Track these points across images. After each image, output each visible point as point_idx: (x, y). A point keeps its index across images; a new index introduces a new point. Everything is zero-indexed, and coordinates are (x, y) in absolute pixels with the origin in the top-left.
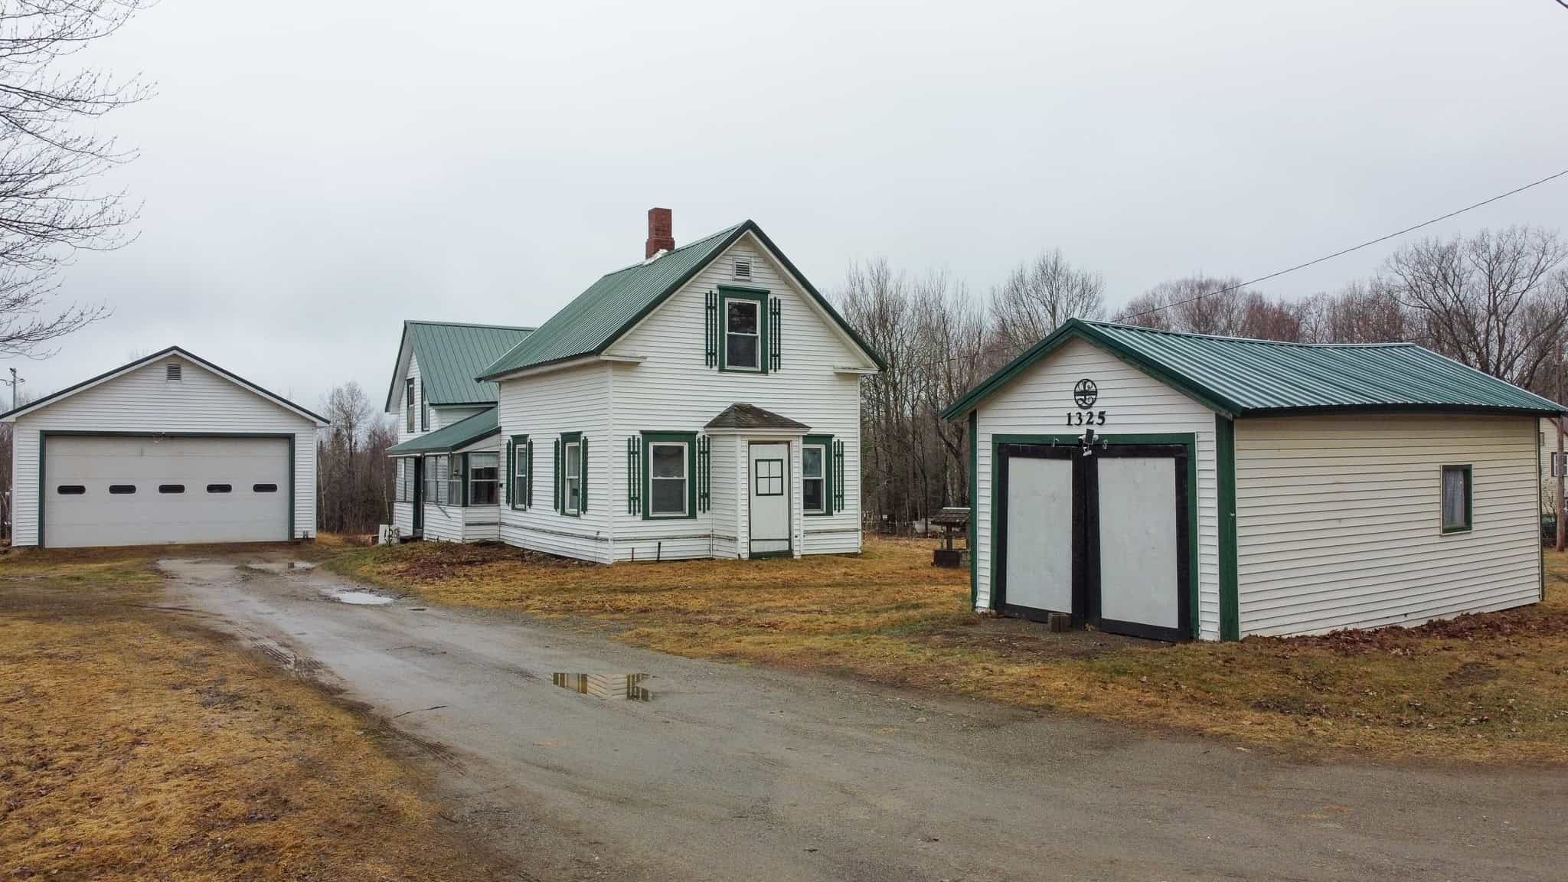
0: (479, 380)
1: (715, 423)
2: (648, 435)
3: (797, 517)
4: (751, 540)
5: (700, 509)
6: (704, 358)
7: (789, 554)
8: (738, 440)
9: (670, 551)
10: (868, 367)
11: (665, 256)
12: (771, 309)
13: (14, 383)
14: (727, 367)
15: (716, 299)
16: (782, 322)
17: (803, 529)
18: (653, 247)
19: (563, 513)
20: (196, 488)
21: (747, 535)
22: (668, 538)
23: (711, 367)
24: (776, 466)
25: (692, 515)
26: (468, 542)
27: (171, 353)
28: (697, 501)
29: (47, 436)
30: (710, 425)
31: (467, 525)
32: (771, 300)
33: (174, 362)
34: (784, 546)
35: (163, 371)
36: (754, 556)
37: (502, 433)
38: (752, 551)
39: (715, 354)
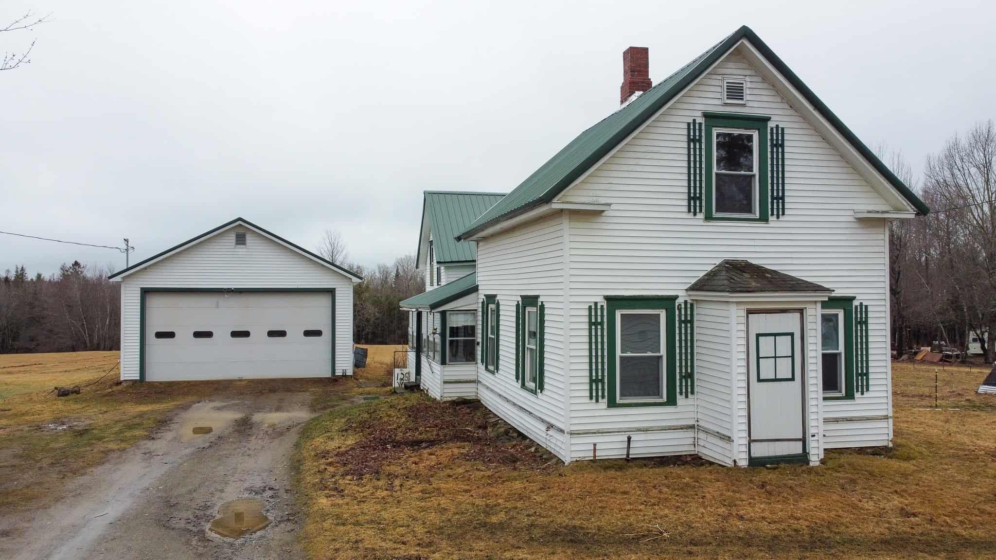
0: (459, 239)
1: (699, 286)
2: (614, 302)
3: (813, 402)
4: (751, 441)
5: (681, 393)
6: (686, 203)
7: (803, 458)
8: (733, 309)
9: (643, 446)
10: (898, 210)
11: (641, 96)
12: (772, 140)
13: (127, 250)
14: (715, 215)
15: (700, 130)
16: (786, 156)
17: (822, 416)
18: (628, 90)
19: (523, 385)
20: (259, 333)
21: (746, 435)
22: (639, 430)
23: (695, 214)
24: (784, 344)
25: (671, 401)
26: (445, 399)
27: (237, 223)
28: (678, 383)
29: (146, 292)
30: (694, 288)
31: (445, 382)
32: (772, 129)
33: (241, 231)
34: (796, 449)
35: (232, 238)
36: (756, 463)
37: (480, 292)
38: (753, 455)
39: (700, 199)
